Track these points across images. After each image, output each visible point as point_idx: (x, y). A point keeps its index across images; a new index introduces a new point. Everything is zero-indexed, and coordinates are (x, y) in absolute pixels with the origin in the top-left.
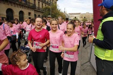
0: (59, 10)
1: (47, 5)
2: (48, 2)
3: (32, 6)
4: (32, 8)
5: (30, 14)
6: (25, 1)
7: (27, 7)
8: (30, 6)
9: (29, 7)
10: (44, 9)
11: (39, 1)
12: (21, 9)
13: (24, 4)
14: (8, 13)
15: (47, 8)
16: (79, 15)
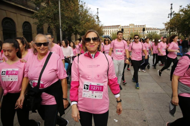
16: (117, 28)
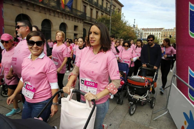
0: (124, 22)
1: (104, 14)
2: (106, 9)
3: (80, 16)
4: (80, 19)
5: (76, 27)
6: (69, 7)
7: (72, 17)
8: (76, 15)
9: (75, 18)
10: (100, 20)
11: (92, 8)
12: (62, 21)
13: (69, 12)
14: (45, 26)
15: (104, 19)
16: (160, 31)
